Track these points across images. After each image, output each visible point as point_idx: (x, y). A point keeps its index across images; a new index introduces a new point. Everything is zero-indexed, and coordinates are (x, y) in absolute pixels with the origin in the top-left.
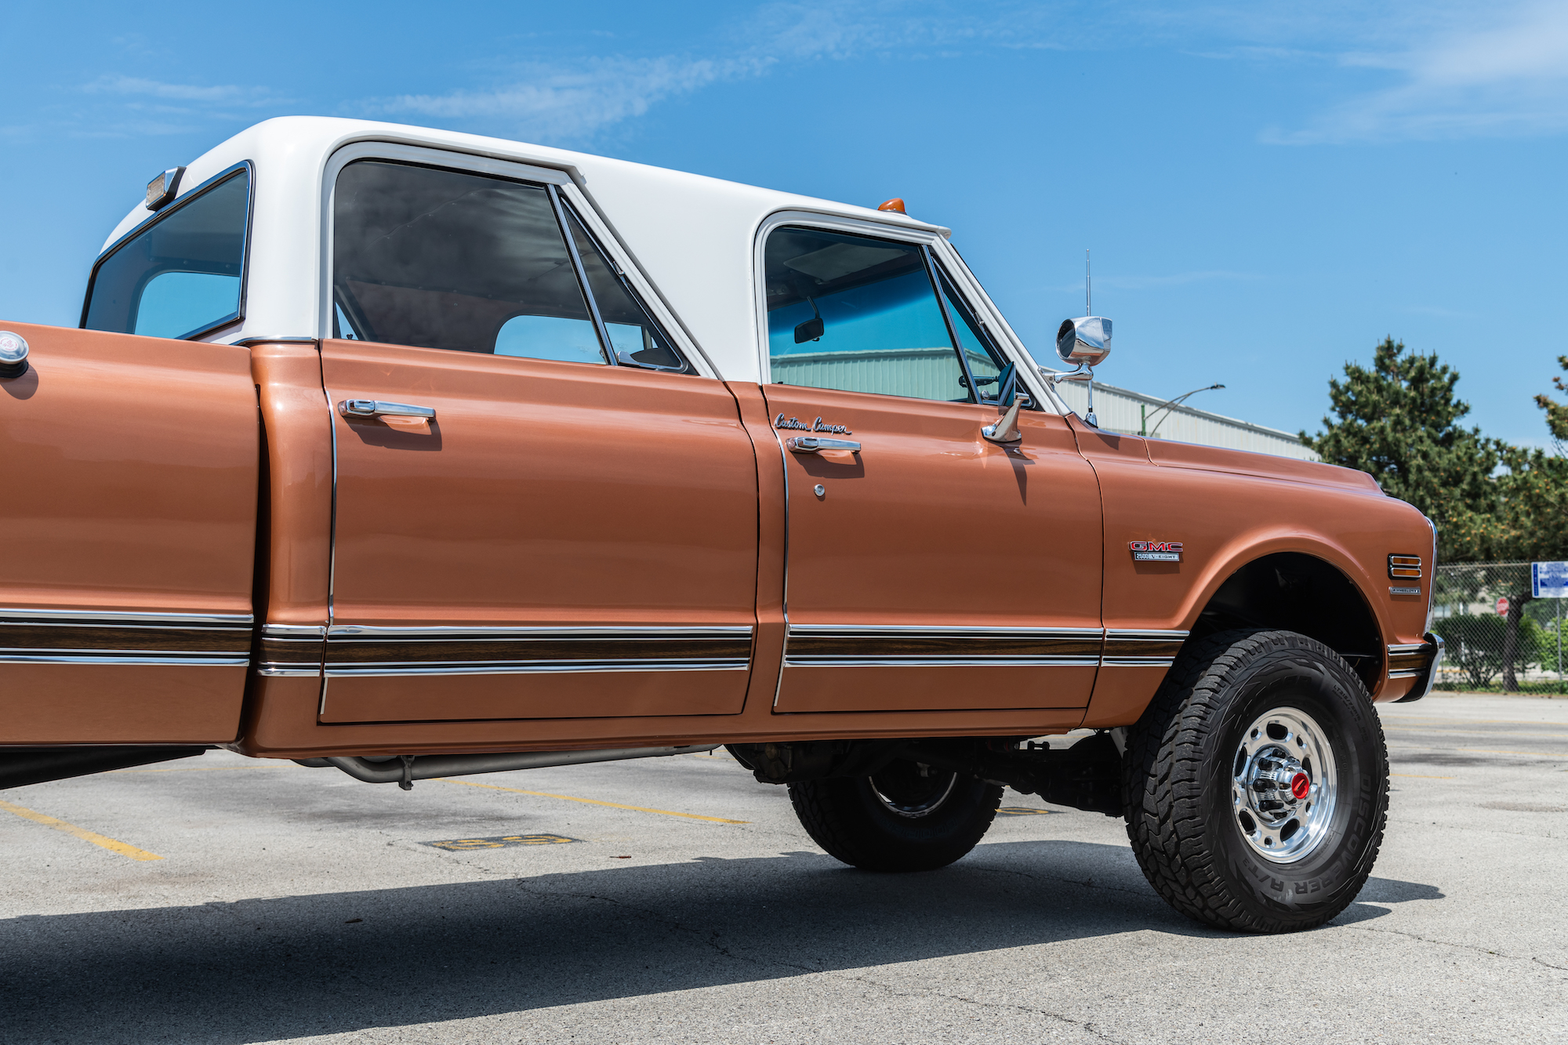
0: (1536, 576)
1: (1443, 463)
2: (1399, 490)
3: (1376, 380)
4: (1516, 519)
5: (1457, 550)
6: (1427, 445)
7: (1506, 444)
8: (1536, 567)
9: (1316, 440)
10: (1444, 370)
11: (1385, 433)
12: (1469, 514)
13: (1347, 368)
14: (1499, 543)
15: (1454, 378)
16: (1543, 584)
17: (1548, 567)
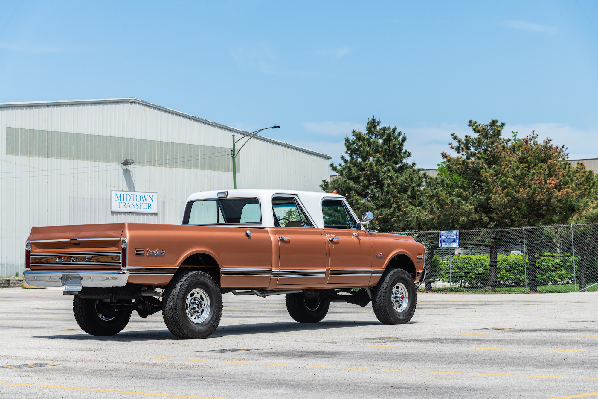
0: (441, 237)
1: (399, 181)
2: (379, 195)
3: (368, 140)
4: (432, 209)
5: (406, 224)
6: (392, 173)
7: (428, 175)
8: (441, 233)
9: (339, 168)
10: (400, 134)
11: (372, 166)
12: (411, 207)
13: (354, 132)
14: (425, 221)
15: (404, 139)
16: (444, 241)
17: (446, 233)
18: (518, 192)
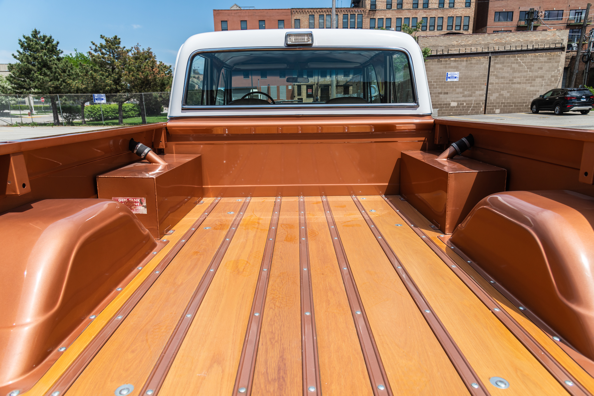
0: (94, 97)
8: (94, 95)
9: (18, 57)
10: (54, 40)
13: (24, 36)
15: (58, 43)
16: (96, 99)
17: (97, 95)
18: (138, 75)
